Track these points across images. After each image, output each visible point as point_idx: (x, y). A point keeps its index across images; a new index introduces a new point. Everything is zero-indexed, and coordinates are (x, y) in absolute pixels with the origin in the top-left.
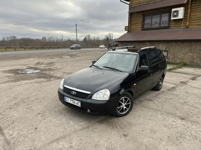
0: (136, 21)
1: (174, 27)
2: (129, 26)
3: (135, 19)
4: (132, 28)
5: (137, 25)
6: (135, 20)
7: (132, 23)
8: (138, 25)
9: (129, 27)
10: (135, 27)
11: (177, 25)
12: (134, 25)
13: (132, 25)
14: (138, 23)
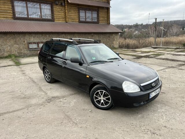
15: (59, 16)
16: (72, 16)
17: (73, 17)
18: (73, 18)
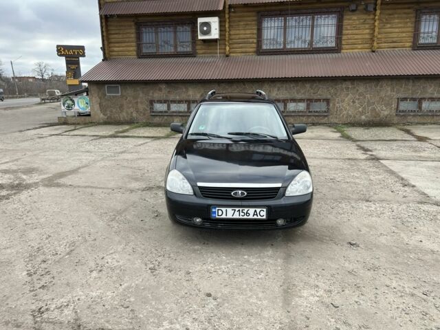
0: (120, 36)
1: (203, 53)
2: (106, 46)
3: (117, 32)
4: (114, 51)
5: (123, 45)
6: (119, 34)
7: (113, 40)
8: (126, 44)
9: (106, 48)
10: (121, 49)
11: (209, 51)
12: (117, 45)
13: (112, 45)
14: (127, 40)
15: (356, 37)
16: (391, 35)
17: (395, 35)
18: (394, 40)
